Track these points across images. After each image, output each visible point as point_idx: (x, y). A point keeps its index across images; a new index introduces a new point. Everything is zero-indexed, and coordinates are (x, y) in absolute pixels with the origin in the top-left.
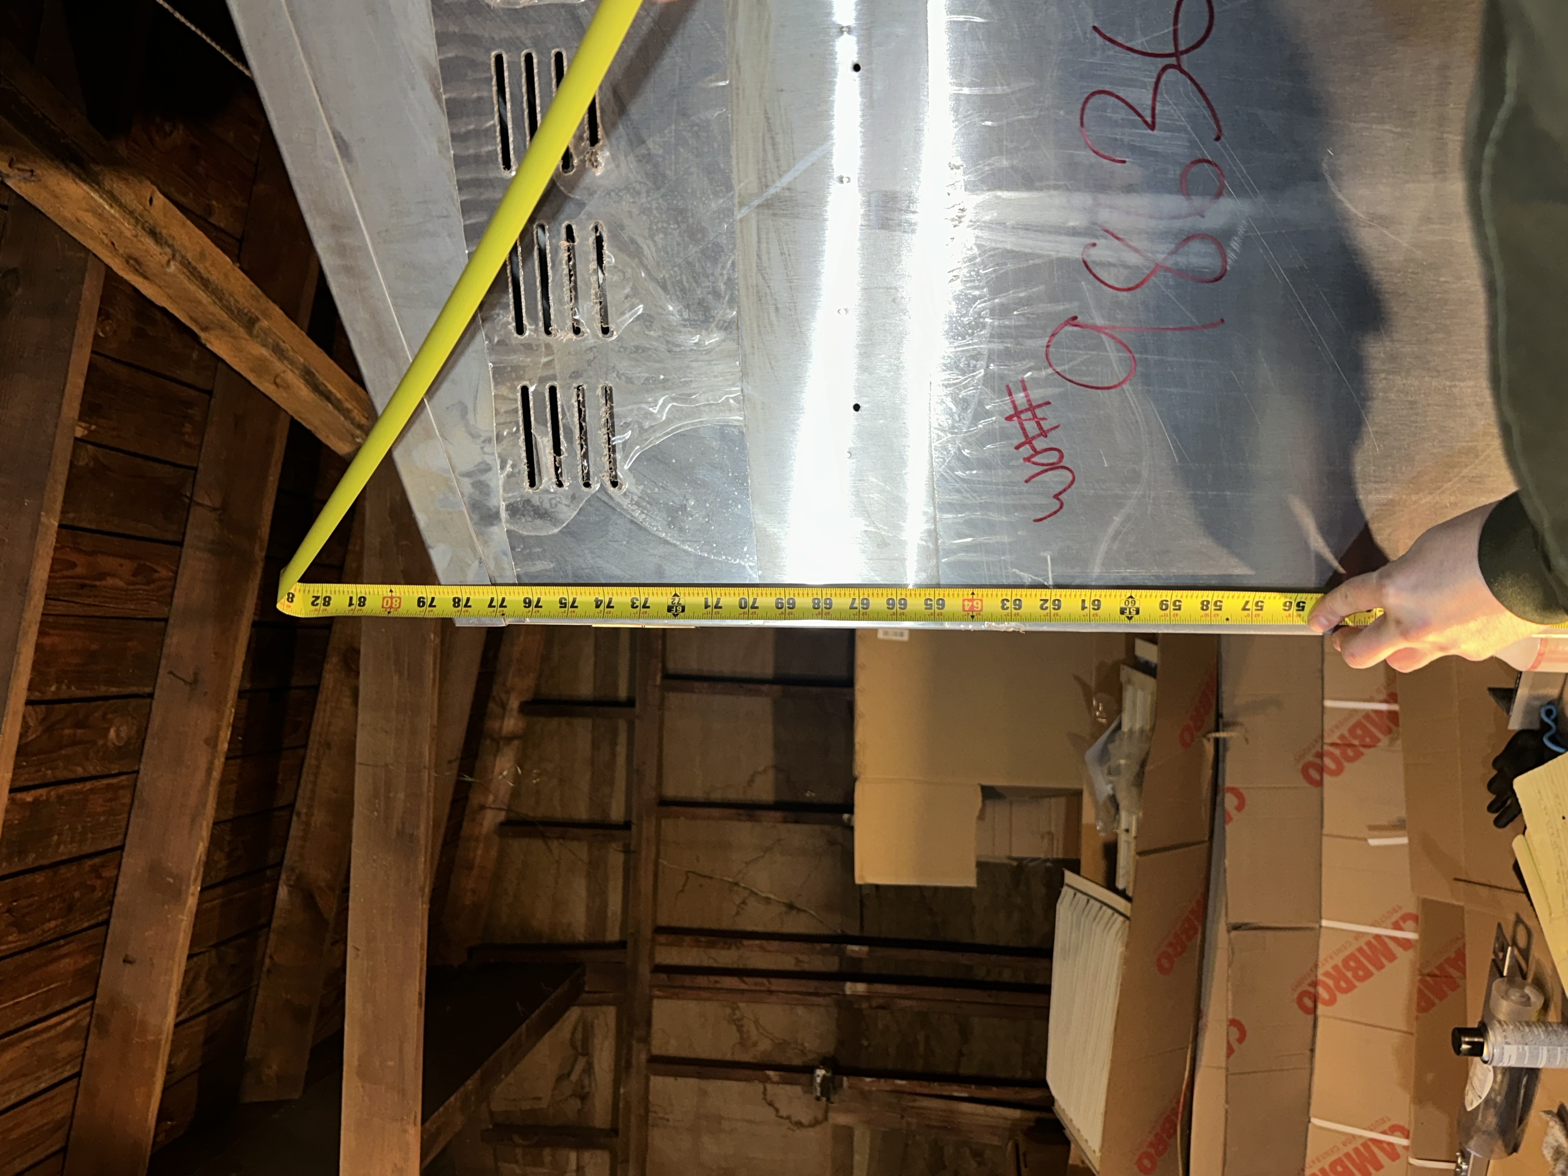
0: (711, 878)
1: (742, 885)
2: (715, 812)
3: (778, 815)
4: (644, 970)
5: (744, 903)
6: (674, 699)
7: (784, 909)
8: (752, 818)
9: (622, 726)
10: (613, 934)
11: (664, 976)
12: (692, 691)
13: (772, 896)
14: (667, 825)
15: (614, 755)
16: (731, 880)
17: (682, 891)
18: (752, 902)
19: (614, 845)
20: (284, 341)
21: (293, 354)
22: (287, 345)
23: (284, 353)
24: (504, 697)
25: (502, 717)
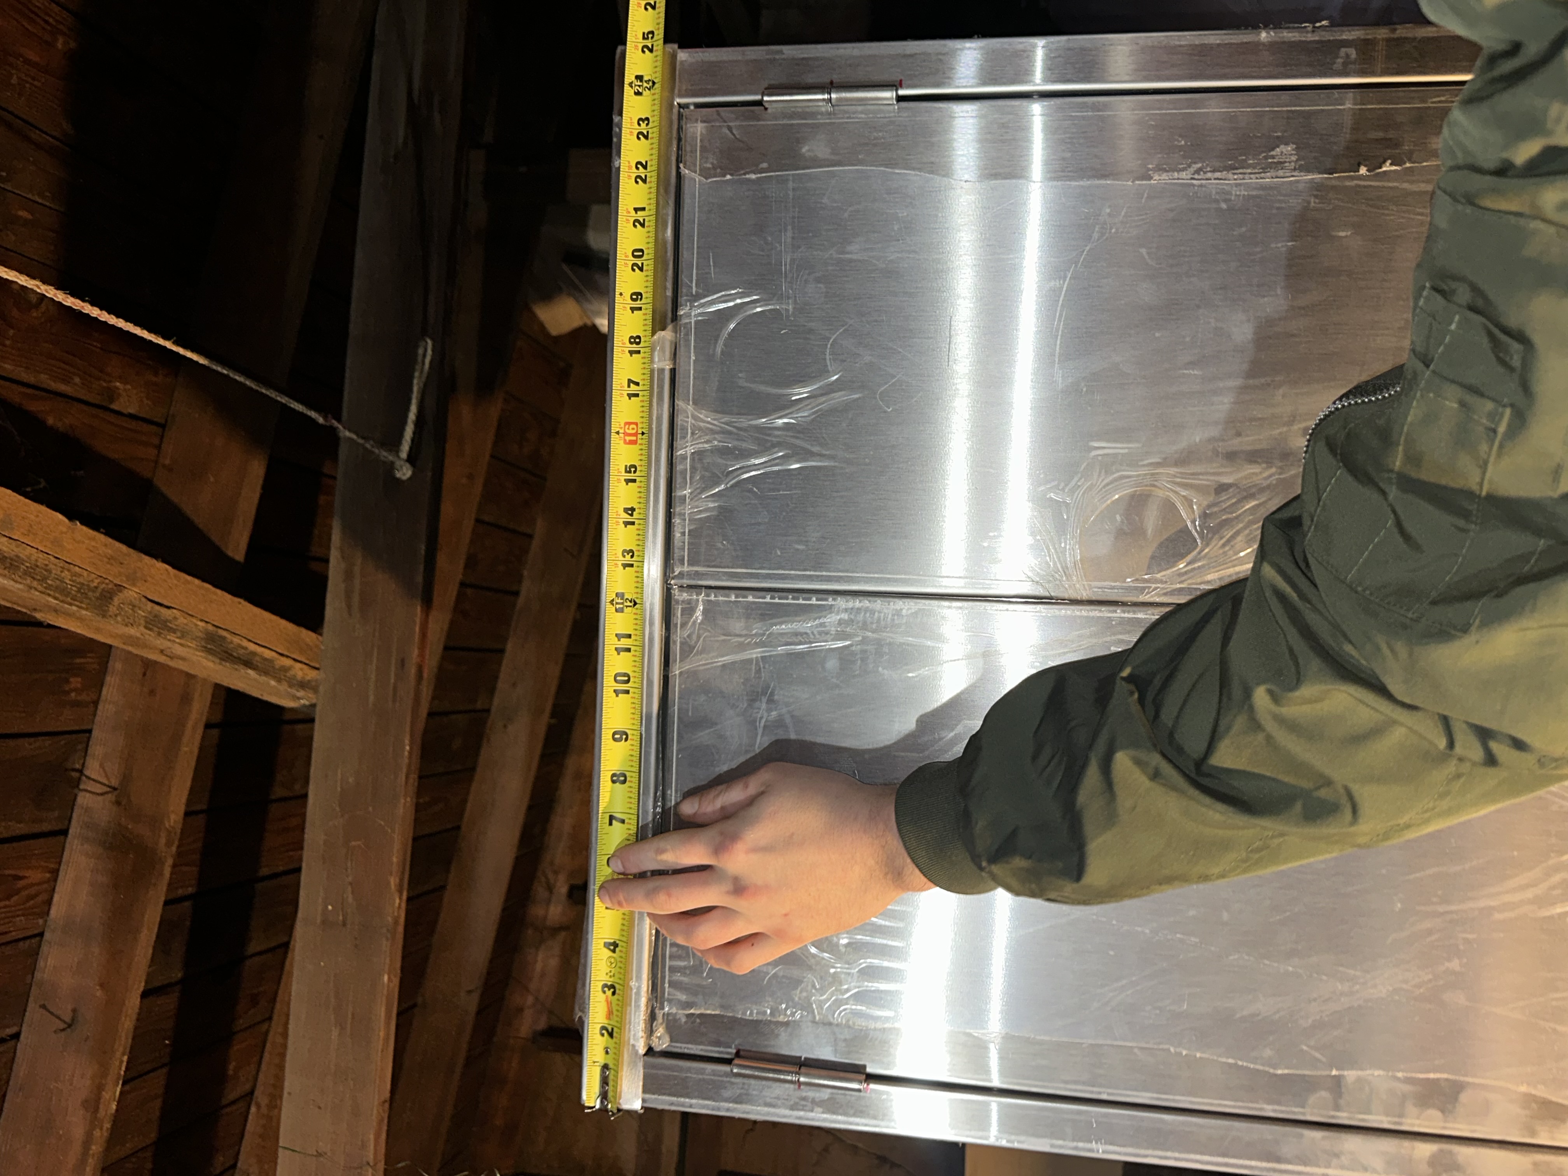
5: (826, 1150)
18: (835, 1150)
20: (168, 607)
21: (185, 621)
22: (174, 611)
23: (169, 624)
24: (551, 876)
25: (548, 902)
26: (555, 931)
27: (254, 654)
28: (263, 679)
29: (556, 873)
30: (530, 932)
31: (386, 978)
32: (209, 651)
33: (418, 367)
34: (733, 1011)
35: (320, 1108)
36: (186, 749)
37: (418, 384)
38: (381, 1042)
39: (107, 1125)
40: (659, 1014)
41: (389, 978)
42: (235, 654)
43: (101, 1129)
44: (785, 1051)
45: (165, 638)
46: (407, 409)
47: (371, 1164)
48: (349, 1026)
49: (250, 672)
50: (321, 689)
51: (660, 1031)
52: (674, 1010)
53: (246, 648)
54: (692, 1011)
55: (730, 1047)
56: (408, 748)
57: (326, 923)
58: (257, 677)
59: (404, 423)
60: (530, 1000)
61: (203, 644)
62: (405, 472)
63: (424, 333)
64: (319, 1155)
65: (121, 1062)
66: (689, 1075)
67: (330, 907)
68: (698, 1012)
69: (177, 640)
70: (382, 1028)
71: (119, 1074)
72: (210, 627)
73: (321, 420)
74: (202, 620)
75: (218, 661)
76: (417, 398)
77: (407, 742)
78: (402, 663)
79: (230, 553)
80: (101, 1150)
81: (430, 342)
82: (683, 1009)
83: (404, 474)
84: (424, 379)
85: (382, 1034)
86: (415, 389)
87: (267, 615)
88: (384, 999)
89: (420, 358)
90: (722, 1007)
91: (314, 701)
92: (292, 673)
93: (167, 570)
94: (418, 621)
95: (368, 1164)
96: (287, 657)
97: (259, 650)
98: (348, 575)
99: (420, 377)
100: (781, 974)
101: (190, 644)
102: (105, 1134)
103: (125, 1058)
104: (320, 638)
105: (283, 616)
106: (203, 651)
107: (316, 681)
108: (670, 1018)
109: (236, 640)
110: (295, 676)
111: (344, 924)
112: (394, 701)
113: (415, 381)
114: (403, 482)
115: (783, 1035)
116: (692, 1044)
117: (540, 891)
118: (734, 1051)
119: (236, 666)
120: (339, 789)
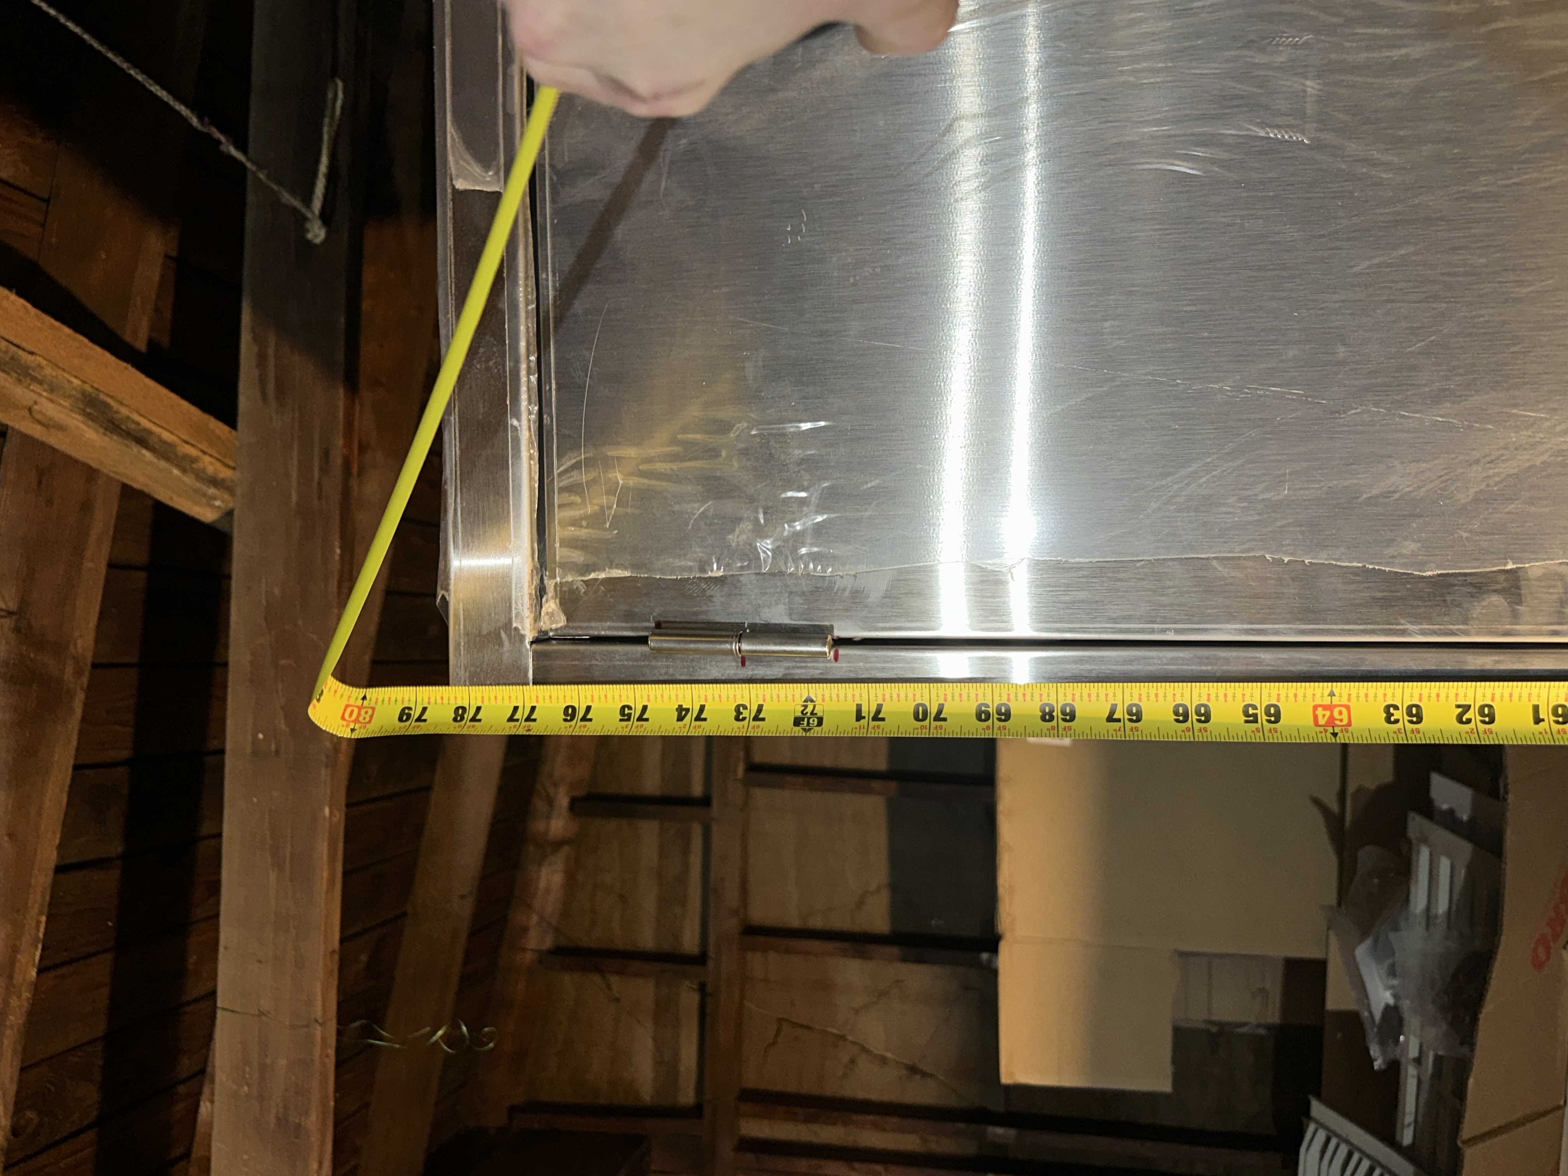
0: (809, 1028)
1: (850, 1038)
2: (815, 945)
3: (895, 950)
4: (726, 1148)
5: (853, 1061)
6: (761, 796)
7: (905, 1072)
8: (863, 956)
9: (697, 830)
10: (687, 1096)
11: (750, 1156)
12: (782, 786)
13: (888, 1055)
14: (755, 960)
15: (686, 866)
16: (835, 1031)
17: (773, 1044)
18: (863, 1063)
19: (687, 983)
20: (32, 353)
21: (54, 374)
22: (38, 358)
23: (31, 371)
24: (551, 790)
25: (549, 817)
26: (558, 845)
27: (150, 432)
28: (163, 464)
29: (555, 785)
30: (531, 848)
31: (327, 811)
32: (88, 416)
33: (328, 113)
34: (649, 570)
35: (260, 962)
36: (90, 565)
37: (329, 133)
38: (325, 883)
39: (26, 995)
40: (550, 584)
41: (331, 813)
42: (123, 427)
43: (19, 997)
44: (721, 618)
45: (28, 387)
46: (317, 161)
47: (320, 1021)
48: (288, 866)
49: (144, 452)
50: (238, 491)
51: (551, 605)
52: (570, 579)
53: (138, 424)
54: (593, 576)
55: (649, 621)
56: (338, 551)
57: (257, 753)
58: (155, 460)
59: (315, 175)
60: (535, 918)
61: (80, 405)
62: (317, 233)
63: (334, 74)
64: (261, 1013)
65: (38, 923)
66: (594, 662)
67: (261, 736)
68: (602, 576)
69: (45, 394)
70: (325, 867)
71: (38, 938)
72: (88, 388)
73: (195, 121)
74: (76, 377)
75: (102, 430)
76: (328, 148)
77: (337, 543)
78: (326, 454)
79: (128, 338)
80: (21, 1022)
81: (340, 84)
82: (583, 575)
83: (316, 236)
84: (335, 127)
85: (325, 874)
86: (326, 137)
87: (163, 391)
88: (326, 834)
89: (329, 104)
90: (634, 567)
91: (231, 505)
92: (201, 465)
93: (25, 307)
94: (341, 405)
95: (316, 1021)
96: (193, 445)
97: (155, 429)
98: (262, 359)
99: (330, 125)
100: (710, 514)
101: (62, 402)
102: (26, 1004)
103: (43, 919)
104: (234, 432)
105: (184, 396)
106: (80, 414)
107: (232, 481)
108: (564, 589)
109: (124, 411)
110: (204, 469)
111: (277, 752)
112: (320, 498)
113: (325, 129)
114: (316, 245)
115: (718, 595)
116: (595, 620)
117: (539, 804)
118: (653, 625)
119: (125, 442)
120: (264, 602)
